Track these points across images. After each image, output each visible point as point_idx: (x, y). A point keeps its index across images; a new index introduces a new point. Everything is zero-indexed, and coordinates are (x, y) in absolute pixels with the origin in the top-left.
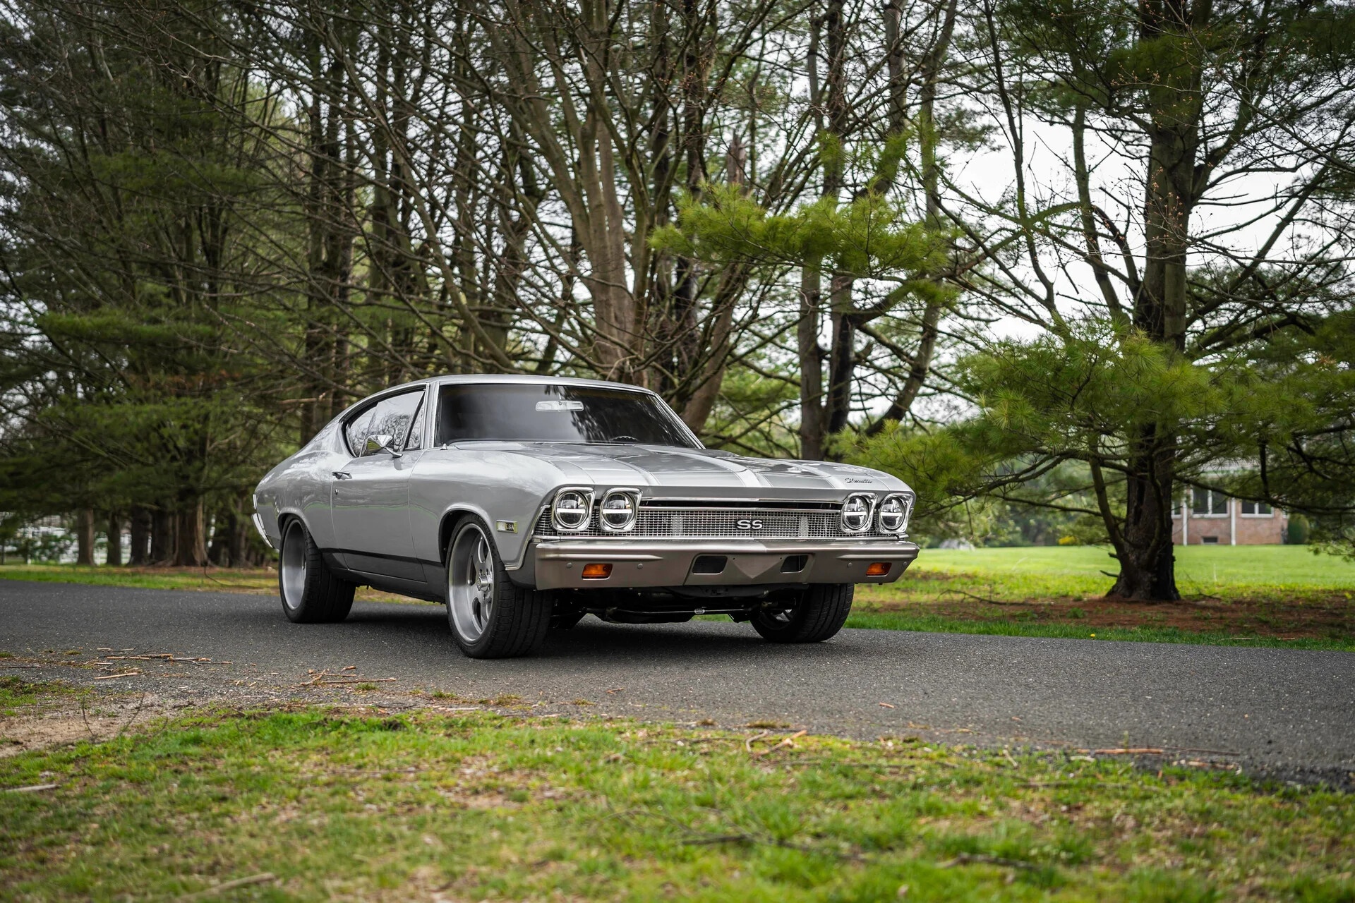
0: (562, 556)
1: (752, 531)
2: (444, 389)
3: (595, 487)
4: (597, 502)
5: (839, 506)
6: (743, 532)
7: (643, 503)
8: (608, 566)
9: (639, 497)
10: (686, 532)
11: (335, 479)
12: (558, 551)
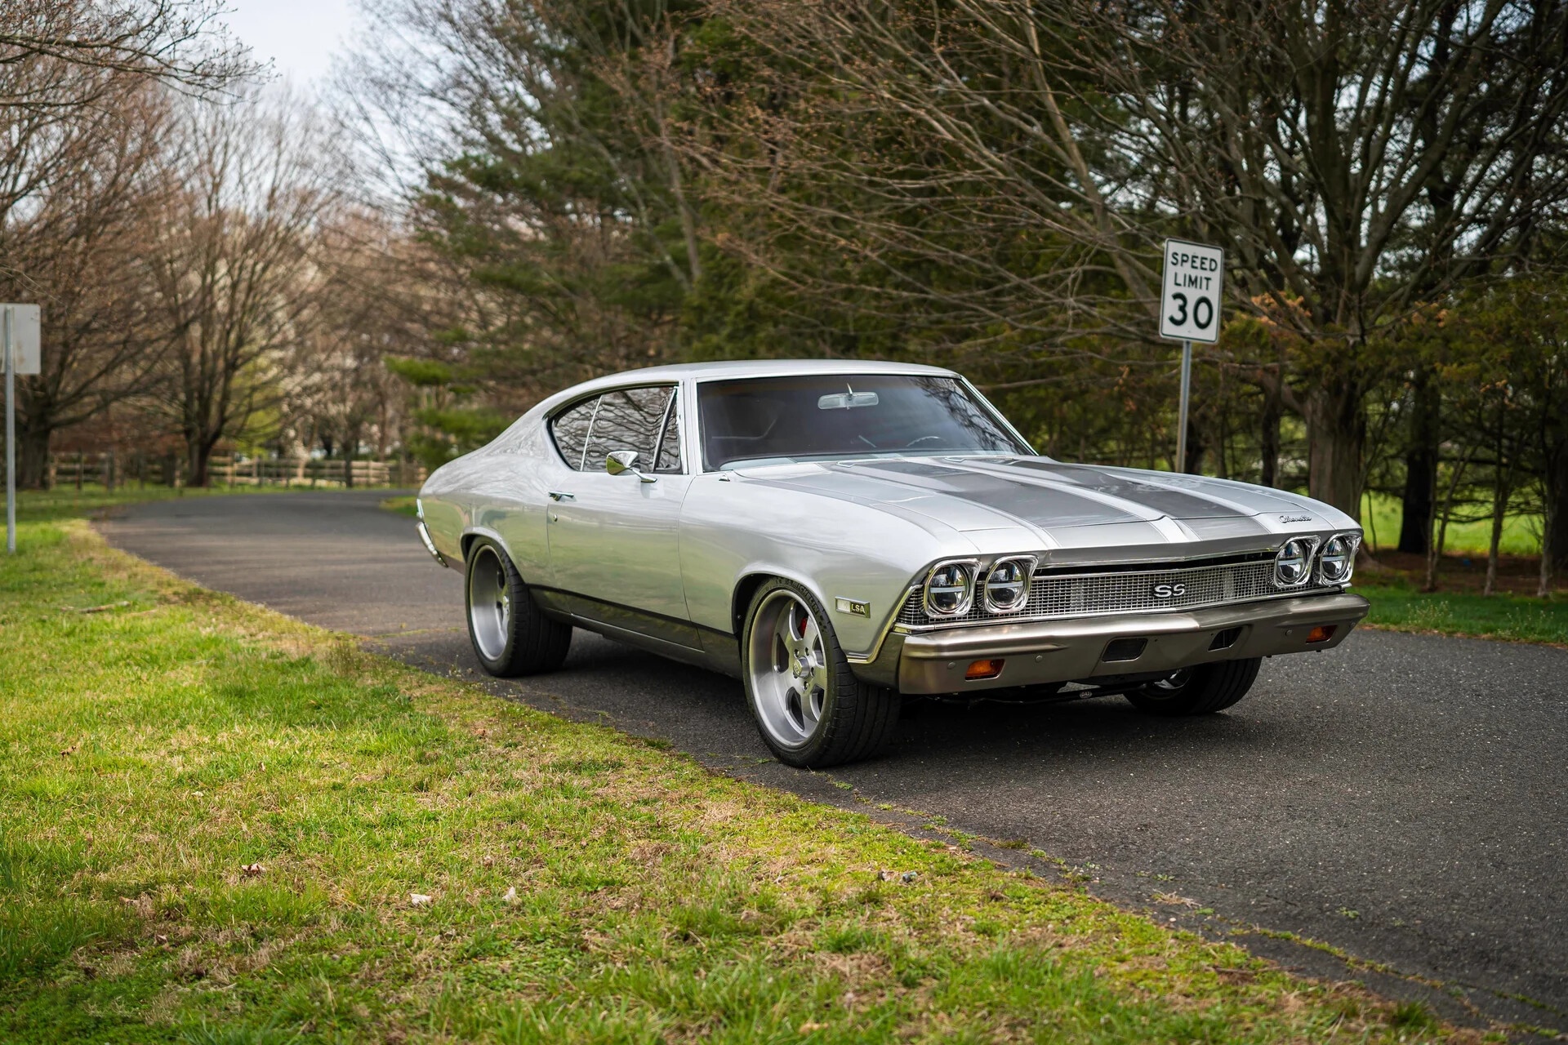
0: (946, 654)
1: (1172, 600)
2: (704, 388)
3: (980, 557)
4: (982, 576)
5: (1272, 555)
6: (1159, 601)
7: (1037, 573)
8: (997, 662)
9: (1034, 567)
10: (1088, 605)
11: (552, 500)
12: (940, 648)
